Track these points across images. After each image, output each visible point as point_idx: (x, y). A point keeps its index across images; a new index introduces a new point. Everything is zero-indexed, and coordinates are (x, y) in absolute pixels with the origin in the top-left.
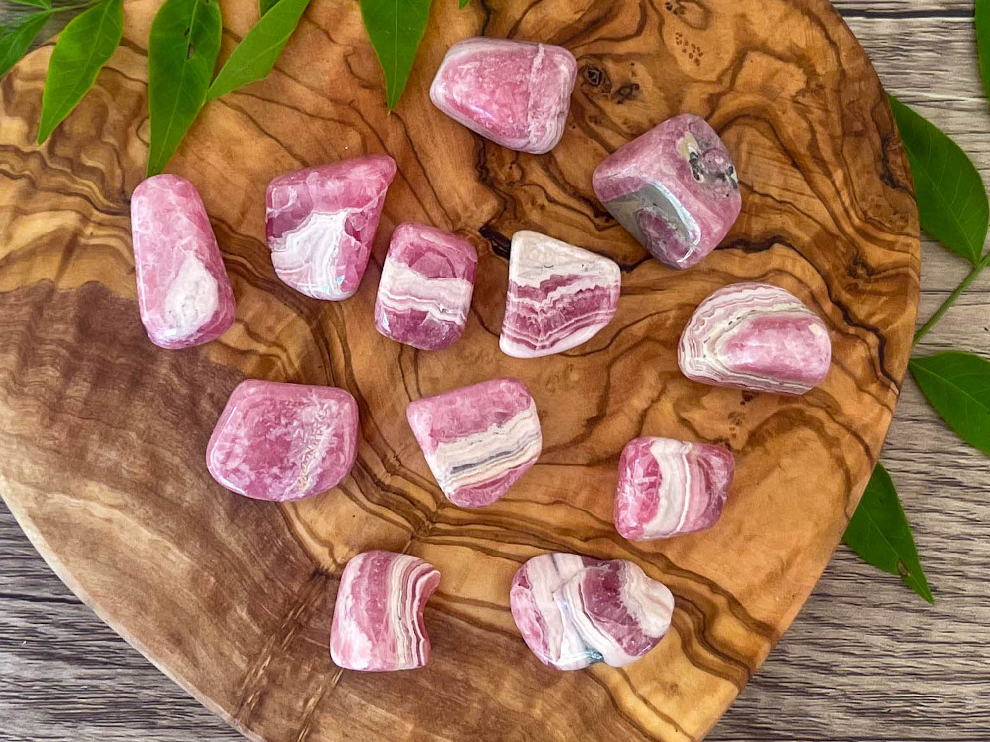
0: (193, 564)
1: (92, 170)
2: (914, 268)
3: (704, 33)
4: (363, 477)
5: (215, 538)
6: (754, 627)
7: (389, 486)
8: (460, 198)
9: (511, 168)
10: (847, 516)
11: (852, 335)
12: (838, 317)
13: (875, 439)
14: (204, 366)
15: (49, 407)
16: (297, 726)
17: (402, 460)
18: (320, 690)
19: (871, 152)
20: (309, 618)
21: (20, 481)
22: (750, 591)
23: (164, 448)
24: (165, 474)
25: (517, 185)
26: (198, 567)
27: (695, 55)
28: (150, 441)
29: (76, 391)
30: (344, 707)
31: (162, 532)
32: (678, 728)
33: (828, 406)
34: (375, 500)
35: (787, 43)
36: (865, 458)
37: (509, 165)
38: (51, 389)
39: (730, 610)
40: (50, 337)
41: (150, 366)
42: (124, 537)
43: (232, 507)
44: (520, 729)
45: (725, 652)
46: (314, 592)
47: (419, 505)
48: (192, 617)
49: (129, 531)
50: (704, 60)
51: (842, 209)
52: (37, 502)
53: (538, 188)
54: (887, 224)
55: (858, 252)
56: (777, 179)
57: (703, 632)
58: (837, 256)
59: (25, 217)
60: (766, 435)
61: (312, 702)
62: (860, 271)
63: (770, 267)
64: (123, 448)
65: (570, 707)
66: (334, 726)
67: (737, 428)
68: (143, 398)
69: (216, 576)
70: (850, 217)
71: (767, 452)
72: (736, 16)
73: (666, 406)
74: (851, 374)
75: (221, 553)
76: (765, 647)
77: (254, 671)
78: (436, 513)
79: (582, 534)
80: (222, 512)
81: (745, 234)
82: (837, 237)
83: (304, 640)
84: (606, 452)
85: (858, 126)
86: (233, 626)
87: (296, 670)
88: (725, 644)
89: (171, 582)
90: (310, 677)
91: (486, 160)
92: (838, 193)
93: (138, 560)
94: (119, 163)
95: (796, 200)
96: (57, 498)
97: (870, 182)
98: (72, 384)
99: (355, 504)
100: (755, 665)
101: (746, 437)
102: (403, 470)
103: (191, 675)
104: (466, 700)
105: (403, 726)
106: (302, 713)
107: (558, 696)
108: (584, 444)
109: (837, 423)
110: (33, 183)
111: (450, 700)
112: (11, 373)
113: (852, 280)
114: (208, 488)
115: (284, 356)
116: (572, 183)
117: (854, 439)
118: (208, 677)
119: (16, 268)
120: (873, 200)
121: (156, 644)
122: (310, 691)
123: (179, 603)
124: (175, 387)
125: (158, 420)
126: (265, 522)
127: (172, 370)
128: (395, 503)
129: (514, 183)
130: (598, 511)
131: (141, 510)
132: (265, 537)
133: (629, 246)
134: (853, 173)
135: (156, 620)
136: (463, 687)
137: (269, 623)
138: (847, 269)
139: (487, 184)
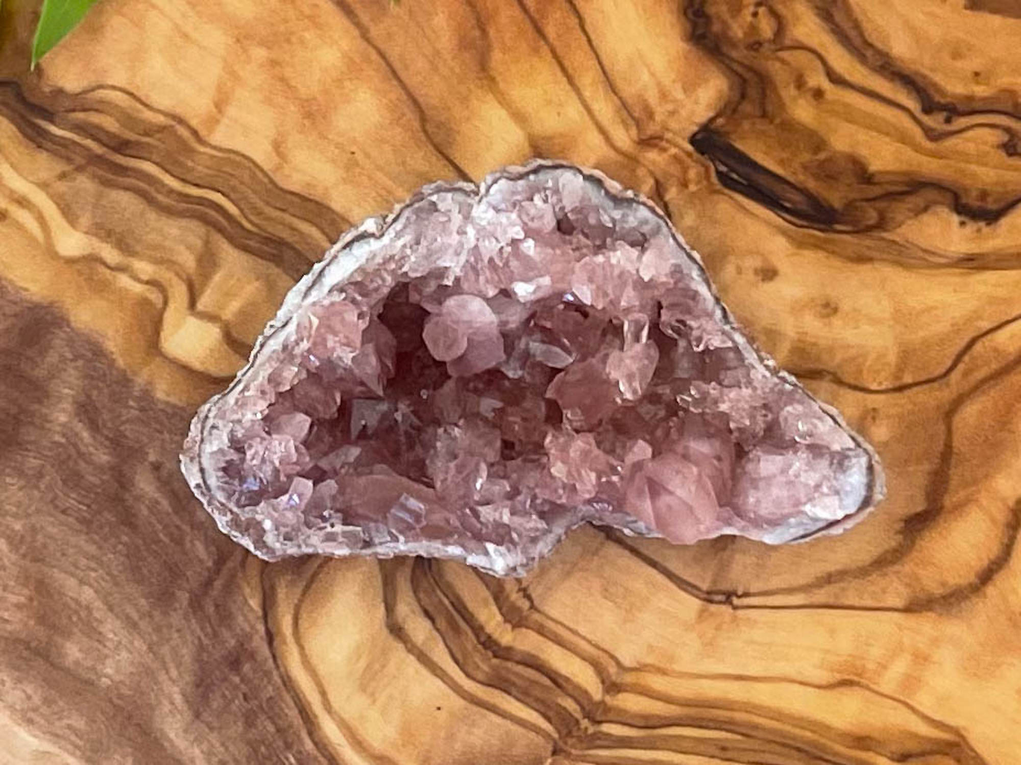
4: (456, 629)
5: (163, 747)
7: (509, 649)
8: (653, 74)
9: (755, 14)
14: (142, 410)
17: (534, 596)
23: (63, 570)
24: (65, 621)
25: (766, 49)
28: (35, 555)
31: (57, 736)
34: (480, 676)
37: (752, 9)
41: (36, 406)
43: (197, 686)
47: (570, 688)
53: (810, 56)
68: (21, 473)
78: (603, 702)
79: (892, 748)
80: (178, 699)
84: (943, 584)
99: (439, 683)
102: (536, 616)
108: (897, 567)
114: (150, 649)
116: (879, 45)
124: (83, 449)
125: (51, 515)
126: (263, 717)
127: (77, 415)
128: (519, 682)
129: (760, 44)
130: (924, 701)
131: (18, 693)
132: (263, 749)
133: (992, 173)
139: (705, 45)
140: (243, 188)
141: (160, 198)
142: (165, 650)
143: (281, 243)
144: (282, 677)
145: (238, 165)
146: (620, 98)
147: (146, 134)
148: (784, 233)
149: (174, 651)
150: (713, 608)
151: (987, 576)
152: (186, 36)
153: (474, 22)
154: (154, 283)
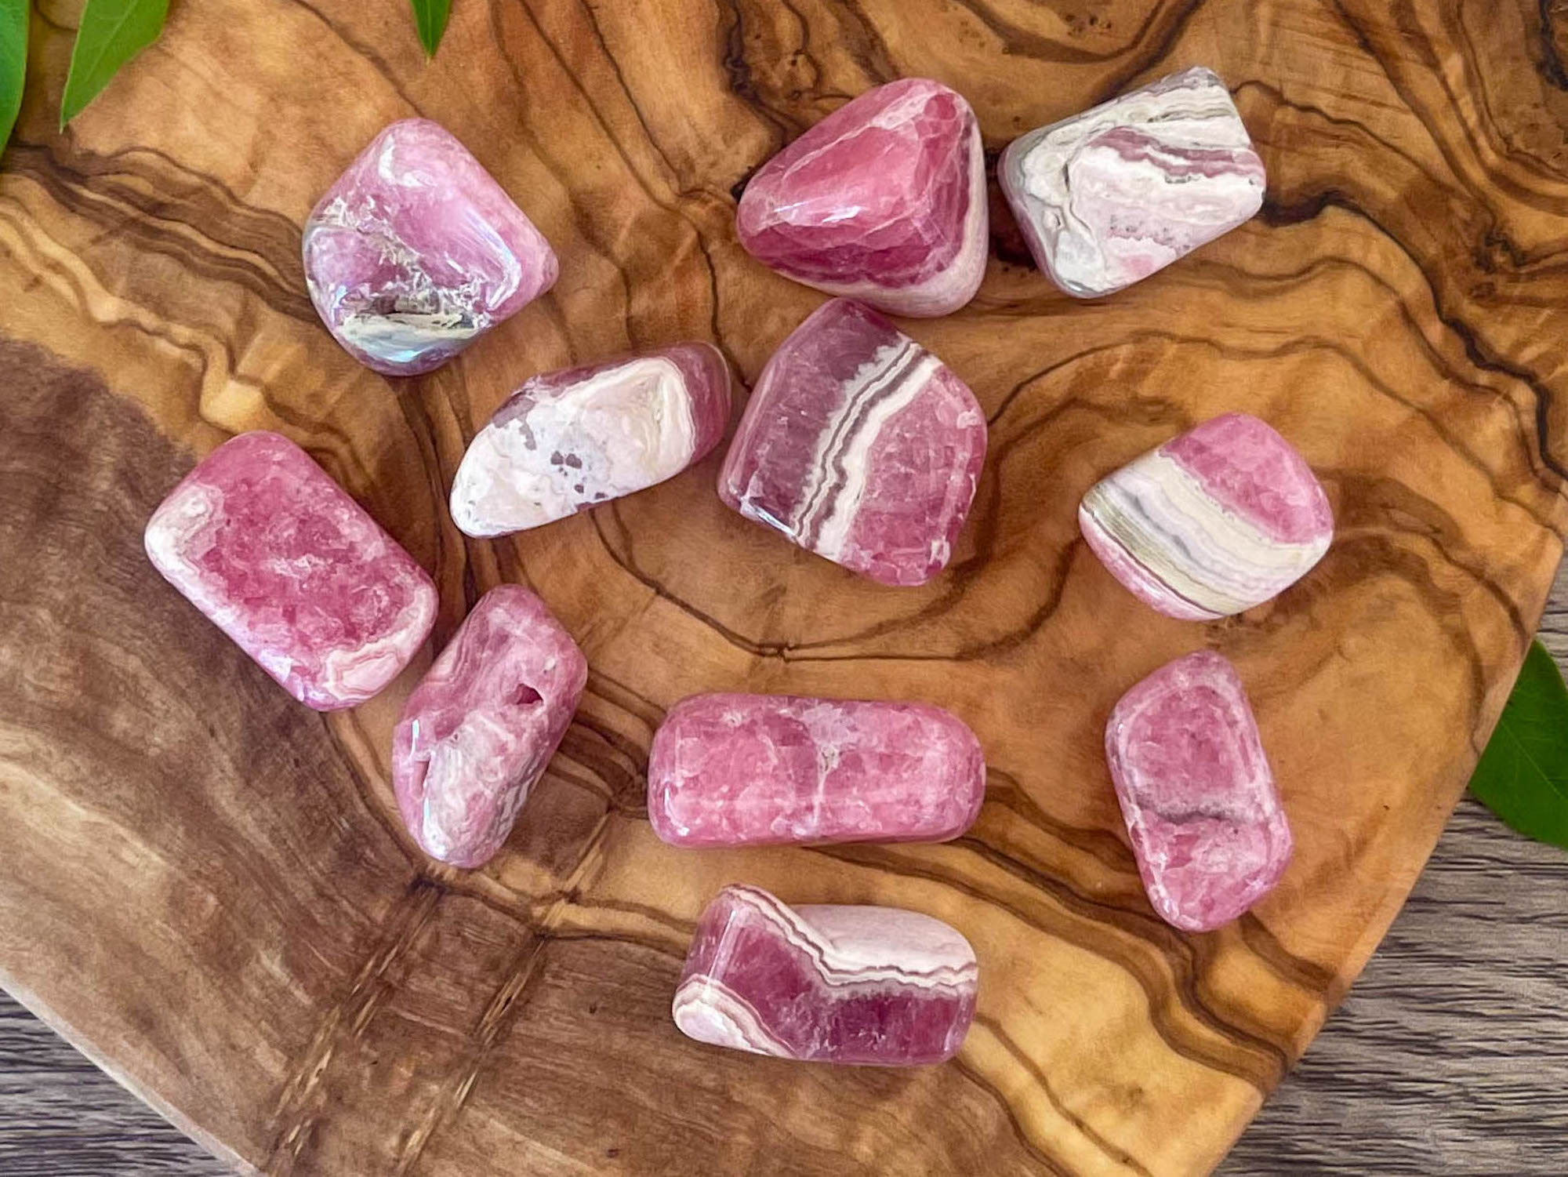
0: (173, 868)
5: (214, 816)
6: (1294, 973)
8: (694, 127)
9: (794, 63)
10: (1475, 749)
11: (1485, 387)
12: (1454, 351)
13: (1531, 594)
18: (431, 1114)
19: (1520, 17)
20: (407, 973)
22: (1283, 903)
23: (107, 639)
24: (112, 691)
25: (805, 98)
26: (182, 875)
28: (81, 626)
30: (479, 1148)
31: (108, 807)
33: (1437, 531)
36: (1511, 635)
37: (790, 58)
39: (1245, 939)
41: (77, 475)
42: (33, 819)
43: (247, 753)
45: (1237, 1023)
46: (415, 921)
47: (621, 744)
48: (173, 976)
49: (41, 806)
51: (1460, 132)
54: (1552, 163)
55: (1495, 218)
56: (1330, 76)
57: (1193, 986)
58: (1451, 228)
60: (1314, 591)
61: (416, 1137)
63: (1317, 253)
64: (27, 643)
65: (930, 1137)
68: (64, 544)
69: (218, 892)
70: (1476, 149)
71: (1315, 625)
74: (1481, 465)
75: (226, 846)
76: (1317, 1011)
77: (299, 1078)
80: (229, 767)
82: (1451, 190)
83: (397, 1016)
84: (994, 631)
87: (382, 1076)
88: (1237, 1008)
89: (129, 905)
90: (411, 1090)
91: (743, 49)
92: (1453, 100)
93: (63, 864)
95: (1370, 117)
97: (1515, 78)
100: (1295, 1049)
103: (172, 1087)
104: (723, 1129)
106: (398, 1161)
107: (906, 1117)
108: (948, 616)
109: (1456, 563)
111: (691, 1130)
113: (1481, 276)
114: (199, 716)
115: (343, 451)
117: (1490, 597)
118: (208, 1095)
120: (1522, 114)
121: (103, 1031)
122: (410, 1116)
123: (145, 948)
124: (125, 517)
125: (93, 583)
126: (315, 782)
127: (117, 482)
128: (573, 740)
129: (800, 93)
131: (65, 765)
132: (315, 814)
134: (1483, 62)
135: (100, 981)
136: (716, 1102)
137: (327, 983)
138: (1472, 255)
139: (745, 96)
140: (280, 249)
141: (196, 260)
142: (214, 718)
144: (332, 741)
145: (276, 226)
146: (661, 151)
147: (182, 196)
149: (223, 718)
150: (766, 660)
151: (1037, 622)
152: (218, 95)
153: (511, 76)
154: (193, 347)
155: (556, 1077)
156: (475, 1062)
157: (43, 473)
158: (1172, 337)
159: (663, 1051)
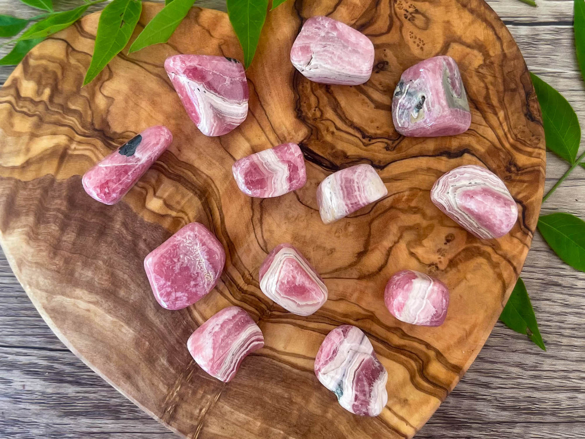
0: (136, 334)
1: (75, 112)
2: (543, 167)
3: (426, 32)
4: (231, 286)
5: (148, 320)
6: (451, 368)
7: (246, 291)
8: (286, 128)
9: (315, 110)
10: (503, 306)
13: (519, 262)
14: (141, 224)
15: (53, 247)
16: (195, 423)
17: (254, 276)
18: (208, 404)
19: (520, 101)
21: (38, 288)
22: (448, 348)
23: (119, 270)
24: (119, 284)
25: (318, 120)
26: (139, 337)
27: (421, 45)
28: (111, 266)
29: (68, 238)
30: (221, 413)
31: (118, 317)
32: (407, 423)
33: (494, 245)
34: (238, 299)
35: (473, 38)
36: (514, 275)
37: (314, 109)
38: (53, 236)
39: (437, 358)
40: (53, 207)
41: (110, 223)
42: (97, 320)
44: (320, 425)
45: (434, 381)
47: (263, 302)
48: (136, 364)
49: (99, 316)
50: (426, 47)
51: (503, 133)
52: (47, 300)
53: (330, 122)
54: (528, 142)
55: (512, 157)
57: (422, 371)
58: (499, 160)
59: (36, 138)
60: (458, 261)
61: (204, 410)
62: (513, 169)
64: (96, 270)
66: (216, 423)
67: (442, 258)
68: (106, 242)
69: (149, 341)
70: (507, 138)
71: (459, 271)
72: (444, 22)
73: (402, 245)
75: (152, 328)
76: (457, 378)
77: (171, 393)
78: (273, 305)
79: (355, 317)
80: (152, 306)
81: (448, 148)
82: (500, 149)
83: (199, 376)
84: (368, 271)
85: (513, 86)
86: (159, 369)
87: (194, 393)
88: (434, 377)
89: (124, 344)
90: (203, 397)
91: (300, 106)
92: (501, 124)
93: (105, 333)
94: (90, 107)
95: (477, 128)
96: (59, 298)
97: (518, 118)
98: (65, 234)
99: (226, 300)
100: (450, 389)
101: (447, 263)
102: (254, 282)
103: (136, 394)
104: (290, 409)
105: (254, 423)
106: (199, 416)
108: (355, 267)
109: (499, 254)
110: (41, 119)
111: (282, 410)
112: (31, 227)
113: (508, 174)
114: (144, 291)
115: (186, 218)
116: (350, 119)
117: (508, 264)
118: (145, 397)
119: (33, 168)
120: (520, 128)
121: (116, 379)
122: (202, 404)
123: (128, 356)
124: (124, 235)
125: (115, 254)
127: (122, 225)
128: (250, 300)
129: (316, 119)
130: (363, 304)
131: (106, 305)
132: (176, 320)
133: (382, 155)
134: (510, 113)
135: (116, 365)
136: (288, 402)
137: (179, 367)
138: (505, 167)
139: (301, 120)
140: (169, 160)
142: (148, 292)
143: (180, 176)
145: (167, 154)
146: (277, 135)
148: (323, 173)
151: (381, 269)
152: (152, 116)
154: (143, 188)
155: (243, 394)
156: (221, 389)
157: (101, 223)
158: (420, 190)
159: (273, 387)
